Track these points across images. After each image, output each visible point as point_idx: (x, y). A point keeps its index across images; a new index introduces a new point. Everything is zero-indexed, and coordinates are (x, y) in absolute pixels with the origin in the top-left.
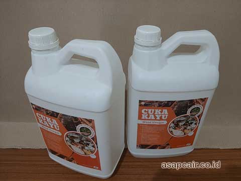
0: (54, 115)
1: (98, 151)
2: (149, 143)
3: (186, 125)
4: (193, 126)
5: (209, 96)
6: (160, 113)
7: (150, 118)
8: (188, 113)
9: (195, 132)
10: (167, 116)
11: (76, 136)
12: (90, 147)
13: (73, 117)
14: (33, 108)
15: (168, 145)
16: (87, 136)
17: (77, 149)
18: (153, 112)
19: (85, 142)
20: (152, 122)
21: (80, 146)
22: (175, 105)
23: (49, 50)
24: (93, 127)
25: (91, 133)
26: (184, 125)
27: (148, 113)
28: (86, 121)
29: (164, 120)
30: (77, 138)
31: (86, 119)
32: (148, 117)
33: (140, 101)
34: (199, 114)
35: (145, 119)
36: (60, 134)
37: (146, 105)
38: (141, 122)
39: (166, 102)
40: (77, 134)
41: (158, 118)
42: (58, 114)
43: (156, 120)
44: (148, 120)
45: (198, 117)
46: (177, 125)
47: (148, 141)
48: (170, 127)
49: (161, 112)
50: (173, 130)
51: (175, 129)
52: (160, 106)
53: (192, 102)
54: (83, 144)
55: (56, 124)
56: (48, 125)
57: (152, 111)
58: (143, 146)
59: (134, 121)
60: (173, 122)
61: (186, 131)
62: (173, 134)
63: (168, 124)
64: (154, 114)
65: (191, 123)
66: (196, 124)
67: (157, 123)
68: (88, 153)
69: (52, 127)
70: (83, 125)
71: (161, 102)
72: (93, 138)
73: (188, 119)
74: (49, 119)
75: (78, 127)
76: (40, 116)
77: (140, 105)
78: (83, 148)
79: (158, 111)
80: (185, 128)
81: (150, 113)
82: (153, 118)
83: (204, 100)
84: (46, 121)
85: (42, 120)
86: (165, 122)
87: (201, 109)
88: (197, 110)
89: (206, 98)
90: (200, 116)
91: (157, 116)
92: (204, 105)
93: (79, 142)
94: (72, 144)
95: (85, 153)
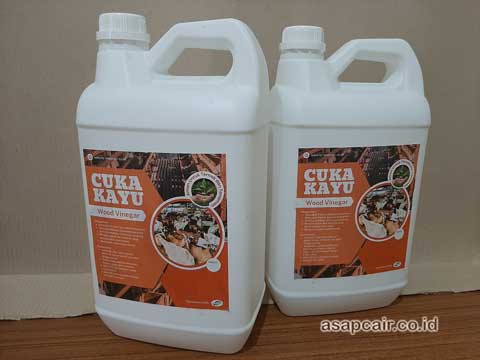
0: (134, 162)
1: (226, 244)
2: (320, 261)
3: (389, 209)
5: (420, 139)
6: (338, 178)
7: (319, 192)
8: (390, 181)
9: (406, 230)
10: (352, 183)
11: (181, 210)
13: (181, 155)
14: (87, 163)
15: (358, 263)
16: (207, 203)
18: (326, 174)
19: (199, 224)
20: (325, 202)
22: (366, 158)
24: (222, 176)
25: (216, 194)
27: (316, 181)
28: (206, 161)
29: (348, 195)
30: (182, 215)
31: (208, 156)
32: (317, 188)
33: (301, 151)
34: (409, 182)
35: (311, 196)
36: (141, 216)
37: (312, 158)
38: (302, 203)
39: (349, 151)
40: (184, 203)
41: (336, 191)
42: (146, 156)
43: (331, 195)
44: (316, 196)
45: (408, 189)
46: (372, 209)
47: (319, 254)
48: (359, 215)
49: (342, 174)
50: (365, 221)
51: (370, 219)
52: (338, 159)
53: (394, 152)
55: (138, 187)
56: (115, 201)
57: (323, 173)
58: (307, 271)
60: (365, 200)
62: (365, 233)
63: (355, 204)
64: (327, 181)
66: (405, 209)
67: (334, 203)
69: (125, 201)
70: (201, 174)
71: (341, 151)
72: (218, 209)
73: (390, 194)
74: (120, 180)
75: (189, 183)
76: (100, 181)
77: (301, 161)
79: (335, 173)
81: (320, 179)
82: (327, 192)
83: (413, 149)
84: (113, 188)
85: (102, 191)
86: (349, 201)
87: (412, 171)
88: (405, 171)
89: (416, 146)
90: (410, 189)
91: (333, 184)
92: (415, 162)
93: (187, 229)
94: (168, 240)
95: (196, 260)
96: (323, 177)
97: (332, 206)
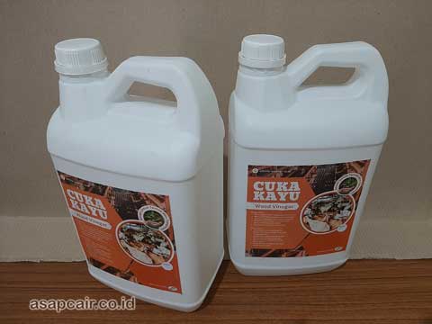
0: (97, 190)
2: (267, 246)
3: (334, 211)
4: (345, 213)
5: (373, 156)
6: (285, 189)
7: (267, 199)
8: (336, 189)
9: (350, 225)
10: (298, 193)
11: (137, 228)
12: (162, 249)
13: (132, 192)
14: (62, 180)
15: (302, 249)
16: (157, 227)
17: (139, 255)
18: (273, 187)
19: (152, 239)
20: (272, 207)
21: (144, 247)
22: (312, 174)
23: (89, 75)
24: (168, 210)
25: (163, 222)
26: (329, 210)
27: (264, 190)
28: (154, 199)
29: (293, 202)
30: (139, 232)
31: (154, 195)
32: (265, 196)
33: (250, 167)
34: (356, 190)
35: (260, 201)
36: (109, 227)
37: (260, 173)
38: (252, 206)
39: (296, 169)
40: (138, 224)
41: (283, 198)
42: (105, 188)
43: (278, 201)
44: (263, 202)
45: (355, 195)
46: (316, 212)
47: (266, 242)
48: (304, 216)
49: (288, 186)
50: (309, 221)
51: (314, 219)
52: (285, 175)
53: (342, 168)
54: (150, 243)
55: (102, 207)
56: (87, 211)
57: (271, 185)
58: (256, 252)
59: (240, 205)
60: (310, 206)
61: (333, 222)
62: (309, 229)
63: (300, 209)
64: (275, 190)
65: (343, 208)
66: (350, 210)
67: (281, 207)
68: (159, 260)
69: (94, 213)
70: (150, 207)
71: (288, 168)
72: (167, 232)
73: (336, 200)
74: (89, 200)
75: (141, 212)
76: (74, 196)
77: (251, 175)
78: (149, 252)
79: (282, 185)
80: (332, 218)
81: (267, 188)
82: (274, 198)
83: (363, 164)
84: (84, 203)
85: (76, 203)
86: (296, 206)
87: (359, 182)
88: (351, 182)
89: (366, 161)
90: (357, 195)
91: (281, 194)
92: (363, 175)
93: (143, 241)
94: (131, 245)
95: (153, 261)
96: (271, 187)
97: (279, 209)
